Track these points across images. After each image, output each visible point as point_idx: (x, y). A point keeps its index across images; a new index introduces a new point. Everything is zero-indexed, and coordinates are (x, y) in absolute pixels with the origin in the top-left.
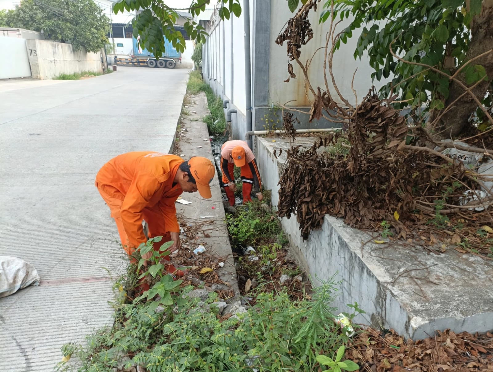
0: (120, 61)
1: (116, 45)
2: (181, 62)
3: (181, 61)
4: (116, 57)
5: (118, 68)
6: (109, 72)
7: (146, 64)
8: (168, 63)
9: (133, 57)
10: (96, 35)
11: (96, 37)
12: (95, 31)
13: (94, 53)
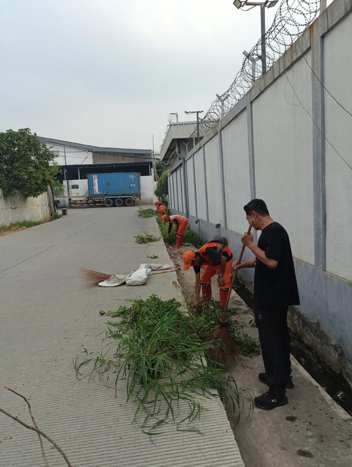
0: (75, 202)
1: (71, 187)
2: (140, 199)
3: (141, 197)
4: (70, 199)
5: (69, 211)
6: (57, 217)
7: (102, 204)
8: (126, 201)
9: (89, 198)
10: (34, 175)
11: (34, 177)
12: (32, 170)
13: (34, 197)
